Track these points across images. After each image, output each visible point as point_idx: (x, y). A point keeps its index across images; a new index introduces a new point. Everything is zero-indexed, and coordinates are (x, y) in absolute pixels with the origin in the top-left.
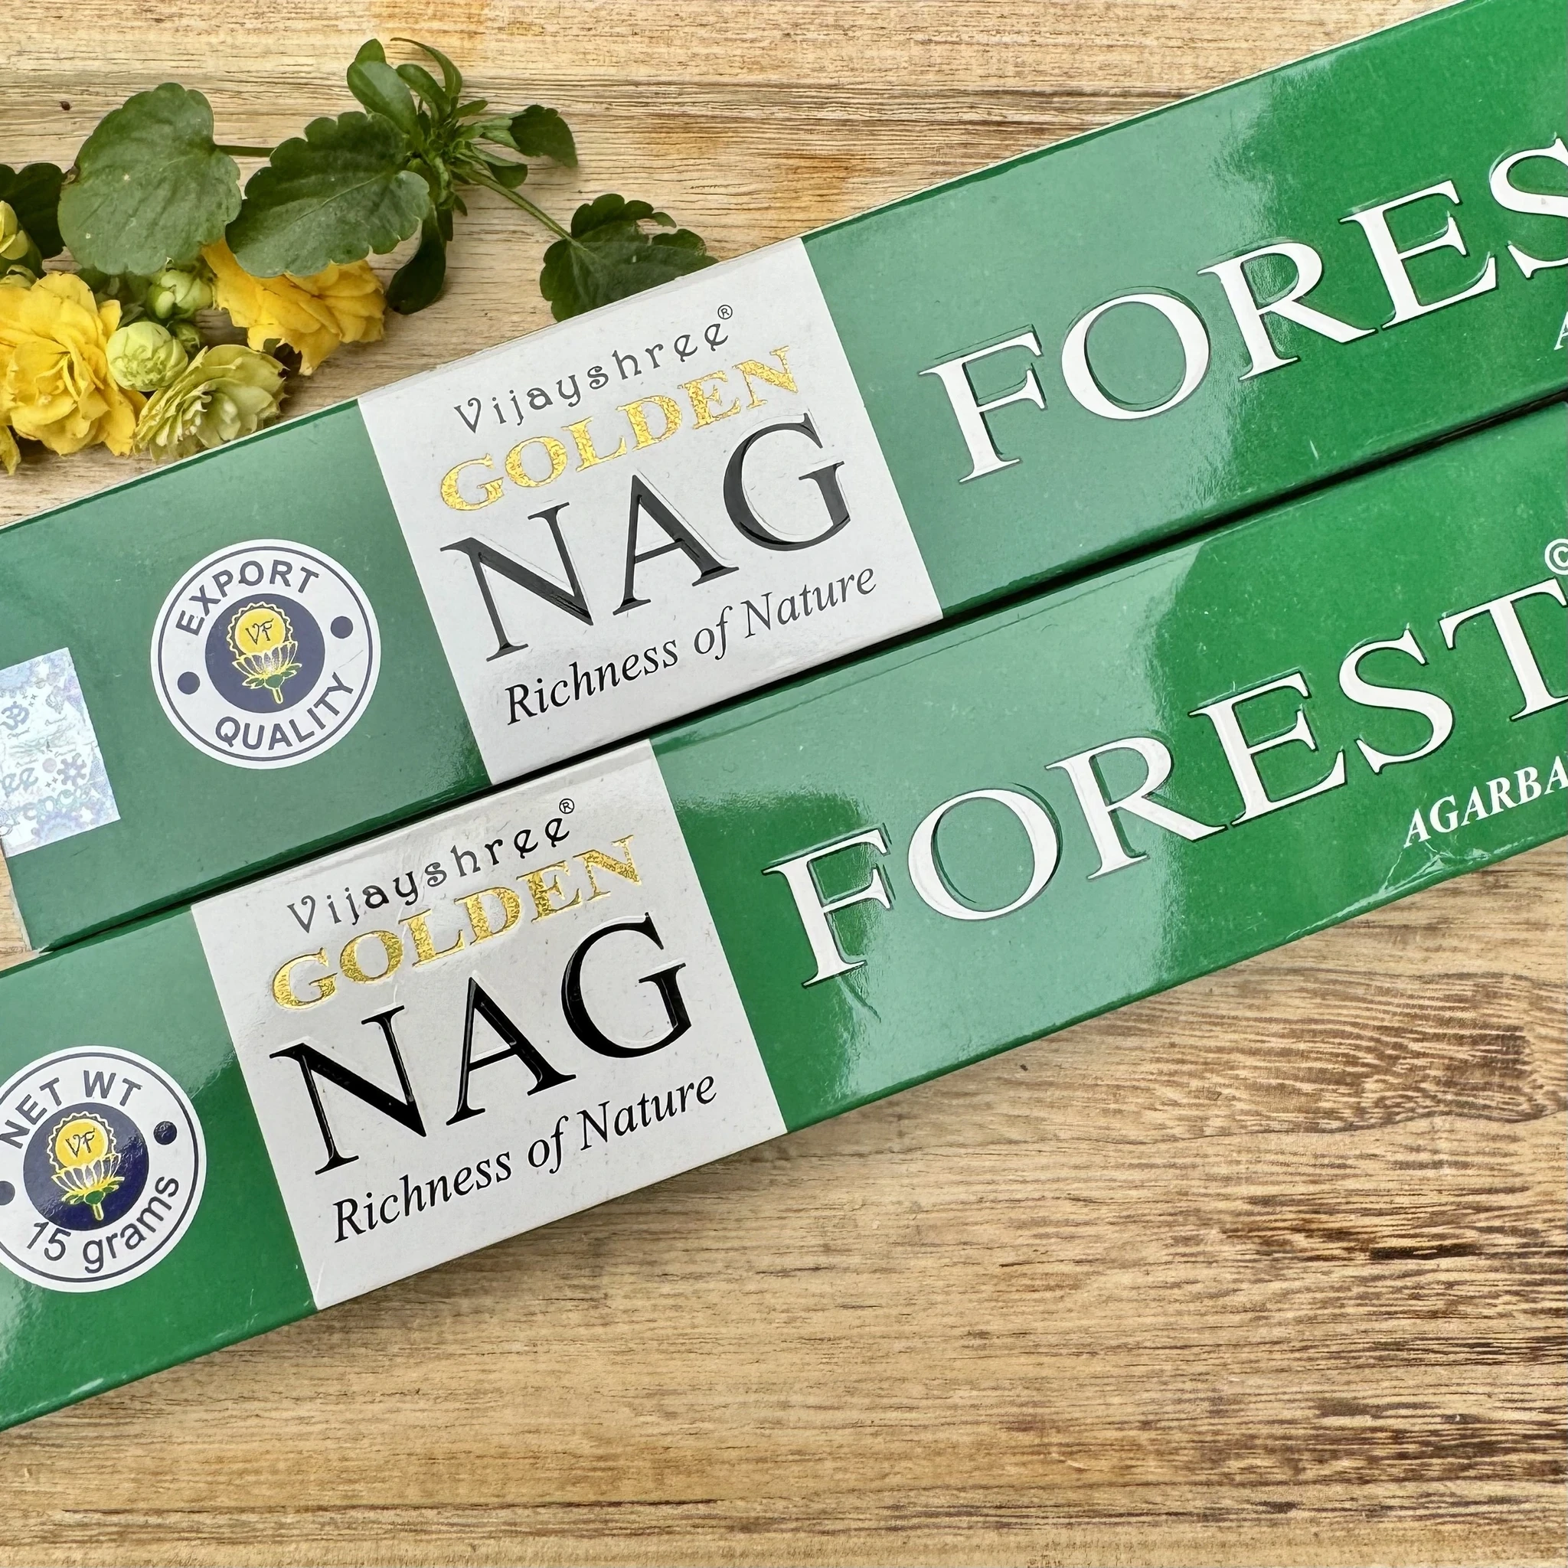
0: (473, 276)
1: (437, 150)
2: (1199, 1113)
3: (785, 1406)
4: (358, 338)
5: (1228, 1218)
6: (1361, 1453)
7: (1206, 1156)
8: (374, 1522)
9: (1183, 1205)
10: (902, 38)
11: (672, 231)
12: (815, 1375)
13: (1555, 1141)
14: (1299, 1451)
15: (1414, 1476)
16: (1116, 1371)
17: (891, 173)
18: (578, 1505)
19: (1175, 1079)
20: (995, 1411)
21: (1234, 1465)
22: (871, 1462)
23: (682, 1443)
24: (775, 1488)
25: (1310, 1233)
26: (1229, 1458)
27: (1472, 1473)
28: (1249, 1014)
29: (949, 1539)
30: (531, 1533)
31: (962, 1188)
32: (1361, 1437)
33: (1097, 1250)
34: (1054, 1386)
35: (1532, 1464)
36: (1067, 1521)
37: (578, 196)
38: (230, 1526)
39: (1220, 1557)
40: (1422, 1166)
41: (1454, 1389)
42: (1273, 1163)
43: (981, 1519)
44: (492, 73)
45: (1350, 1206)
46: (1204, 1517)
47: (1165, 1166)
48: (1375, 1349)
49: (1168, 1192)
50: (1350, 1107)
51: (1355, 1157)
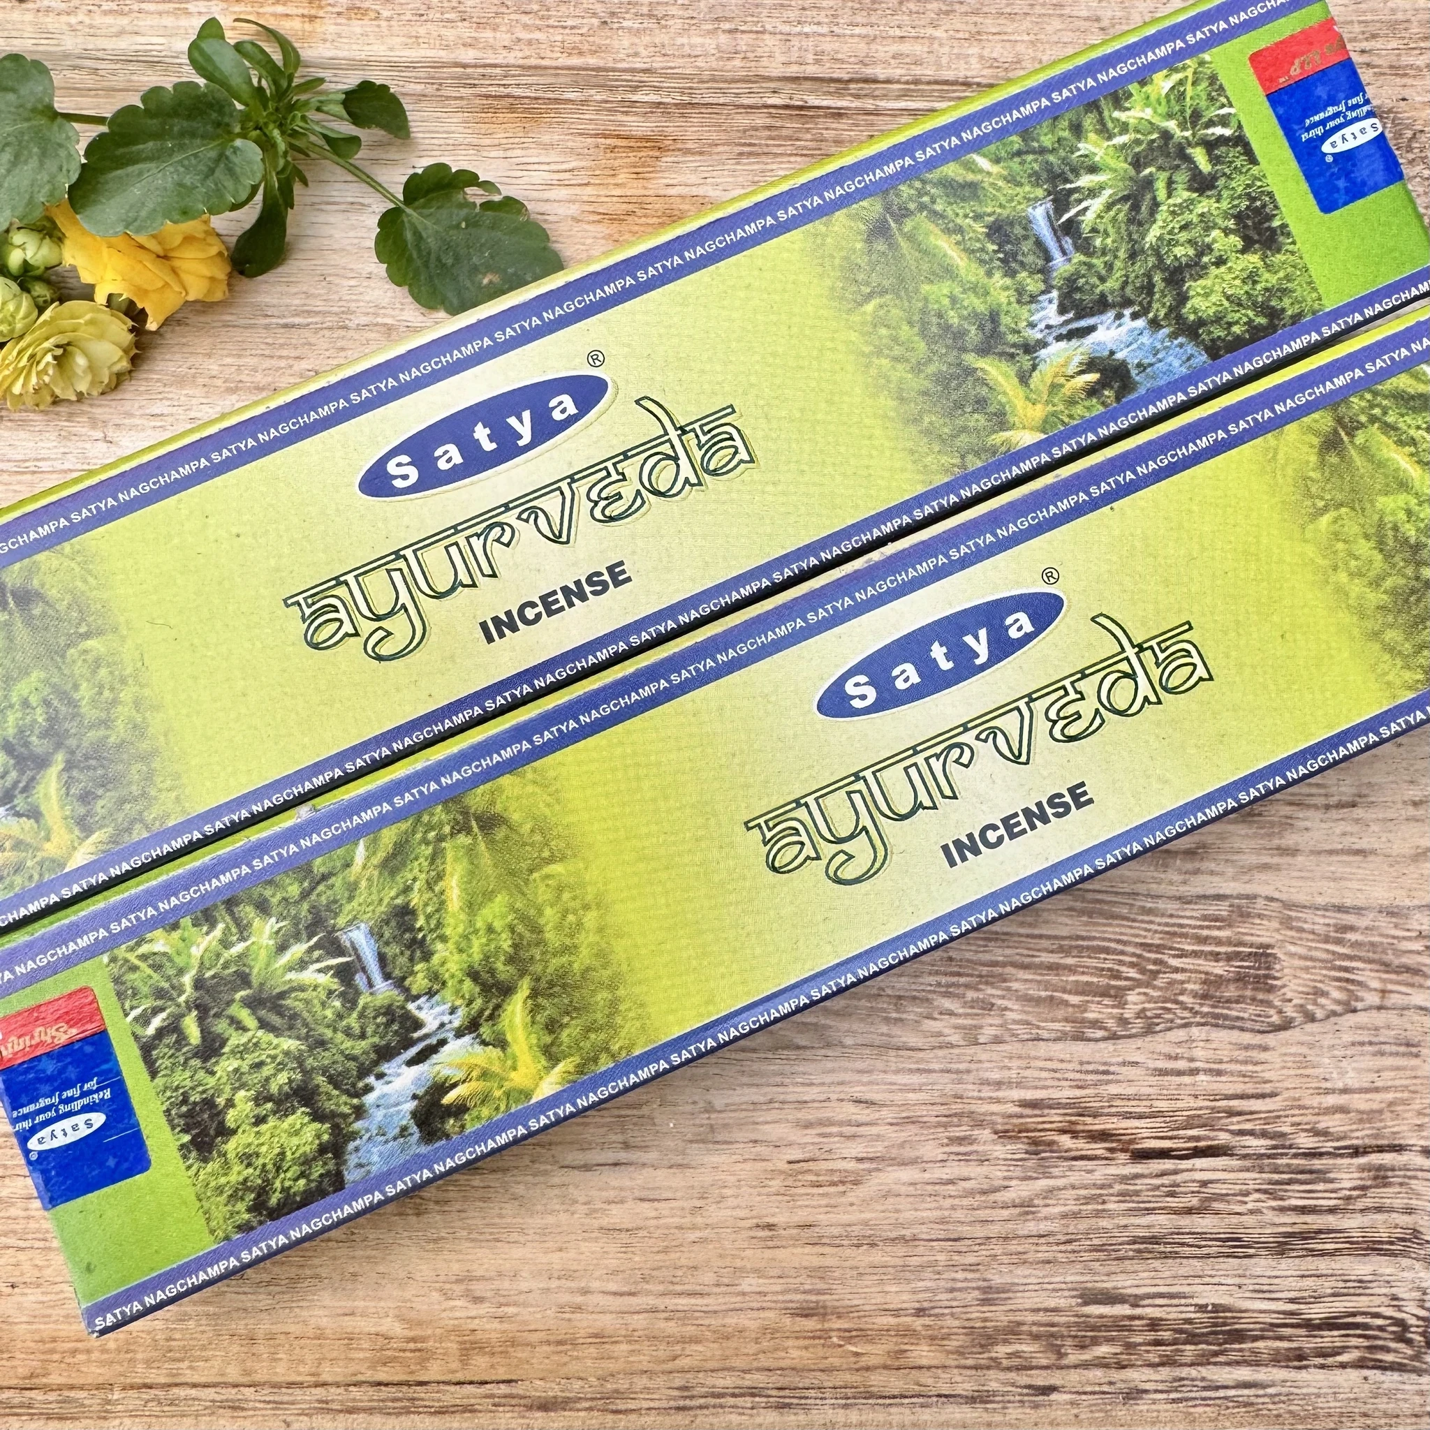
0: (313, 243)
1: (275, 122)
2: (974, 1022)
3: (585, 1292)
4: (200, 297)
5: (1000, 1120)
6: (1121, 1339)
7: (980, 1062)
8: (194, 1399)
9: (956, 1108)
10: (711, 27)
12: (613, 1263)
13: (1304, 1050)
14: (1062, 1337)
15: (1167, 1362)
16: (893, 1262)
17: (701, 153)
18: (386, 1385)
19: (952, 990)
20: (780, 1298)
21: (1001, 1350)
22: (663, 1344)
23: (488, 1326)
24: (574, 1367)
25: (1075, 1134)
26: (995, 1343)
27: (1221, 1359)
28: (1022, 931)
29: (734, 1418)
30: (342, 1411)
31: (754, 1090)
32: (1119, 1325)
33: (878, 1149)
34: (835, 1275)
35: (1277, 1350)
36: (845, 1402)
38: (59, 1402)
40: (1179, 1073)
41: (1207, 1280)
42: (1043, 1069)
43: (765, 1400)
44: (330, 54)
46: (971, 1400)
47: (942, 1071)
48: (1134, 1242)
49: (945, 1095)
50: (1114, 1018)
51: (1118, 1064)
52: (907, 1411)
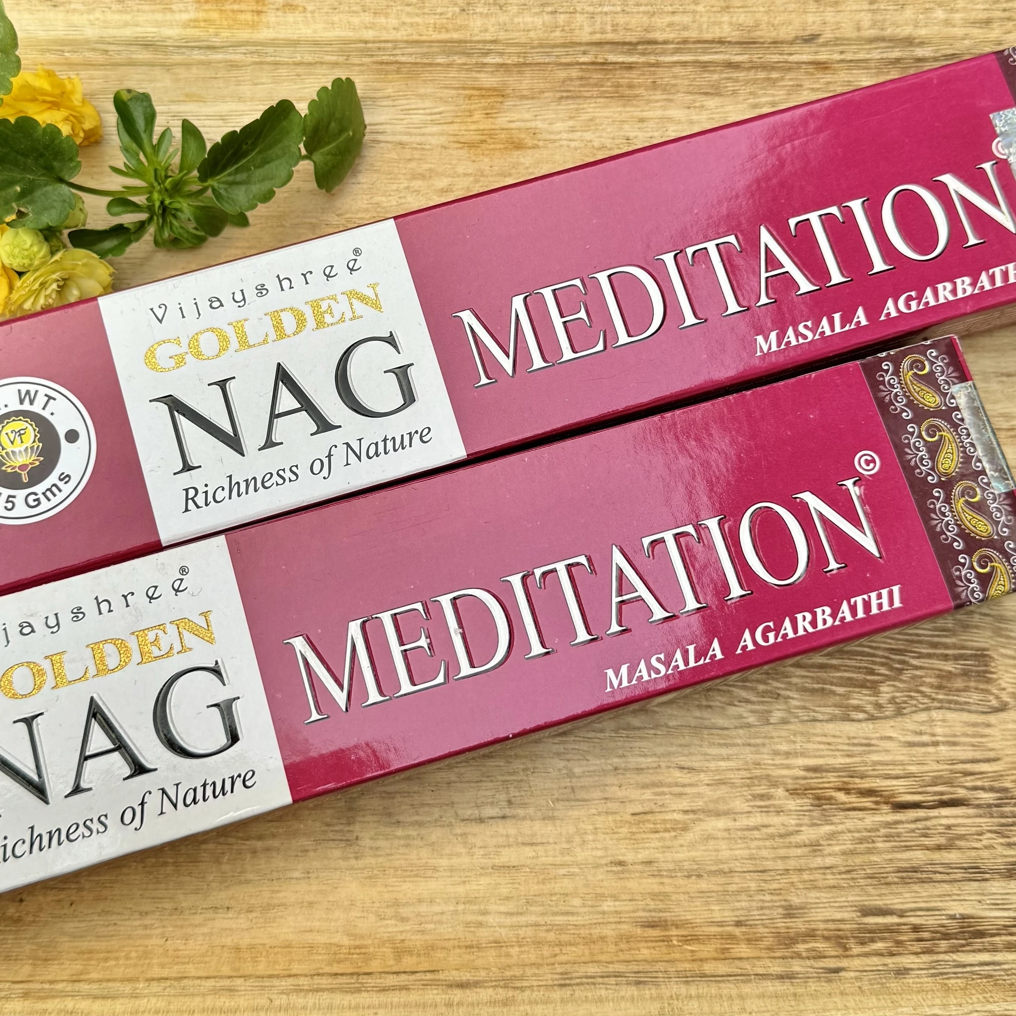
2: (766, 708)
3: (485, 913)
5: (789, 781)
6: (891, 938)
7: (772, 738)
9: (758, 772)
10: (538, 10)
12: (504, 891)
14: (847, 936)
16: (715, 888)
18: (343, 974)
19: (746, 684)
20: (632, 915)
21: (801, 946)
22: (546, 946)
23: (413, 937)
25: (847, 791)
26: (796, 941)
27: (968, 948)
31: (603, 760)
32: (890, 928)
33: (700, 804)
34: (673, 898)
40: (924, 745)
41: (954, 897)
42: (819, 743)
43: (625, 979)
45: (875, 773)
47: (744, 745)
48: (898, 872)
49: (746, 763)
50: (871, 703)
51: (877, 738)
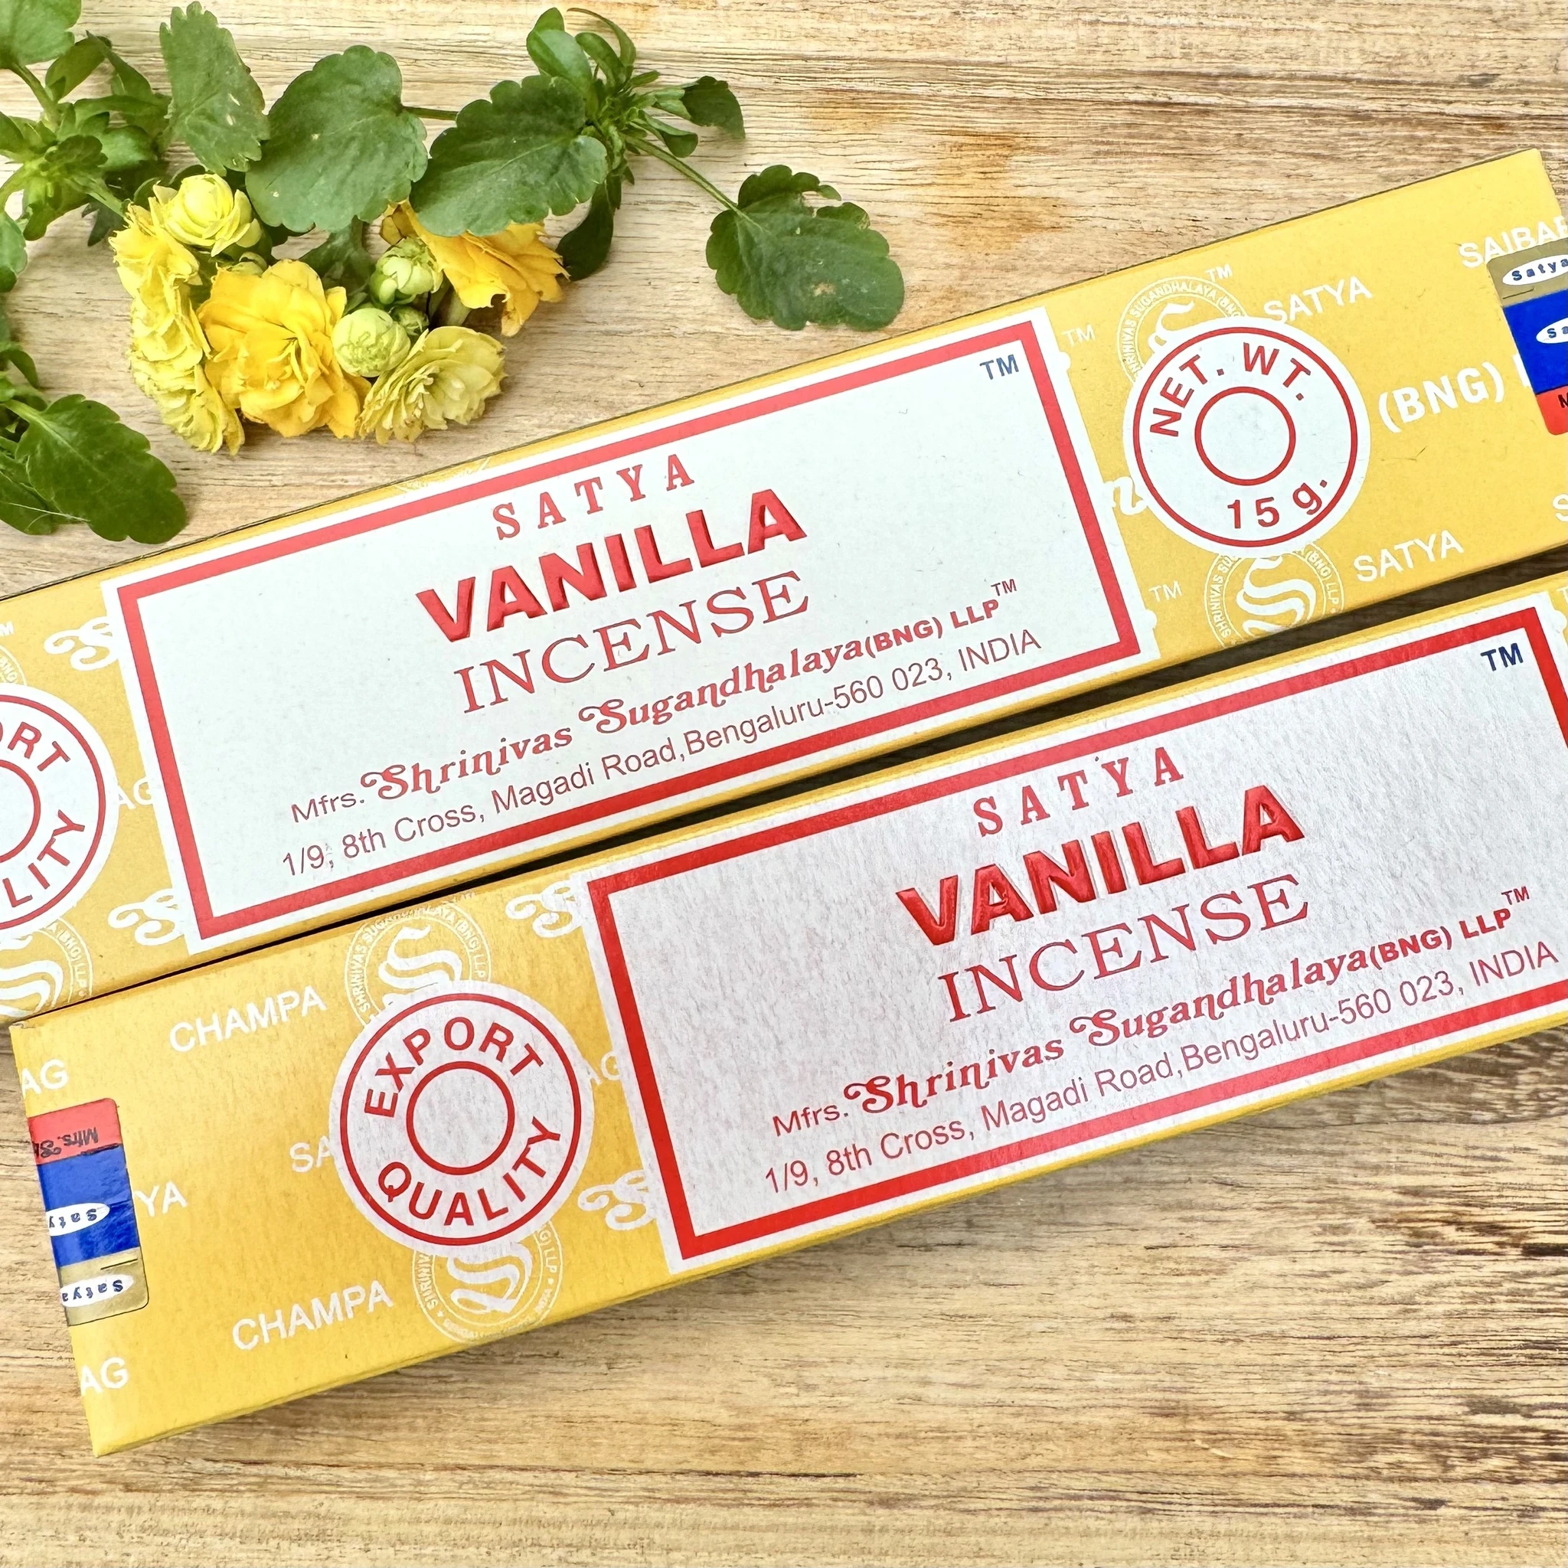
0: (637, 244)
1: (611, 117)
2: (1350, 1100)
3: (925, 1382)
5: (1376, 1207)
6: (1513, 1452)
7: (1356, 1144)
8: (511, 1483)
9: (1332, 1193)
10: (1070, 18)
11: (836, 204)
12: (955, 1351)
14: (1448, 1448)
16: (1260, 1360)
17: (1055, 152)
18: (717, 1474)
20: (1138, 1395)
21: (1381, 1460)
22: (1012, 1441)
23: (821, 1415)
24: (915, 1464)
25: (1460, 1226)
26: (1374, 1452)
29: (1092, 1523)
30: (669, 1500)
31: (1107, 1168)
32: (1510, 1436)
33: (1244, 1236)
34: (1197, 1372)
36: (1212, 1509)
37: (744, 169)
38: (367, 1480)
39: (1366, 1551)
42: (1424, 1153)
43: (1125, 1504)
44: (665, 45)
45: (1503, 1200)
46: (1352, 1511)
47: (1314, 1153)
48: (1526, 1347)
49: (1317, 1179)
50: (1503, 1099)
51: (1509, 1150)
52: (1278, 1521)
